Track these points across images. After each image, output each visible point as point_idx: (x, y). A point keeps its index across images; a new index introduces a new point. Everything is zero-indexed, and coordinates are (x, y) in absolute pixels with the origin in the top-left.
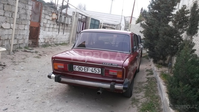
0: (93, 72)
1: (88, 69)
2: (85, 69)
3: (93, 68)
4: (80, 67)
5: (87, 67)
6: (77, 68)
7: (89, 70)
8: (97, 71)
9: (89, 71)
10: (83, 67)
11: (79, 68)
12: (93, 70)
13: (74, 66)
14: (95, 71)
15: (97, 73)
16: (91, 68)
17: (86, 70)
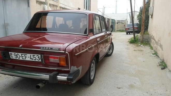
0: (32, 59)
1: (26, 56)
2: (22, 57)
3: (32, 55)
4: (16, 53)
5: (24, 54)
6: (13, 55)
7: (28, 57)
8: (37, 57)
9: (28, 59)
10: (20, 54)
11: (16, 56)
12: (32, 57)
13: (10, 53)
14: (35, 59)
15: (37, 60)
16: (28, 55)
17: (24, 58)
